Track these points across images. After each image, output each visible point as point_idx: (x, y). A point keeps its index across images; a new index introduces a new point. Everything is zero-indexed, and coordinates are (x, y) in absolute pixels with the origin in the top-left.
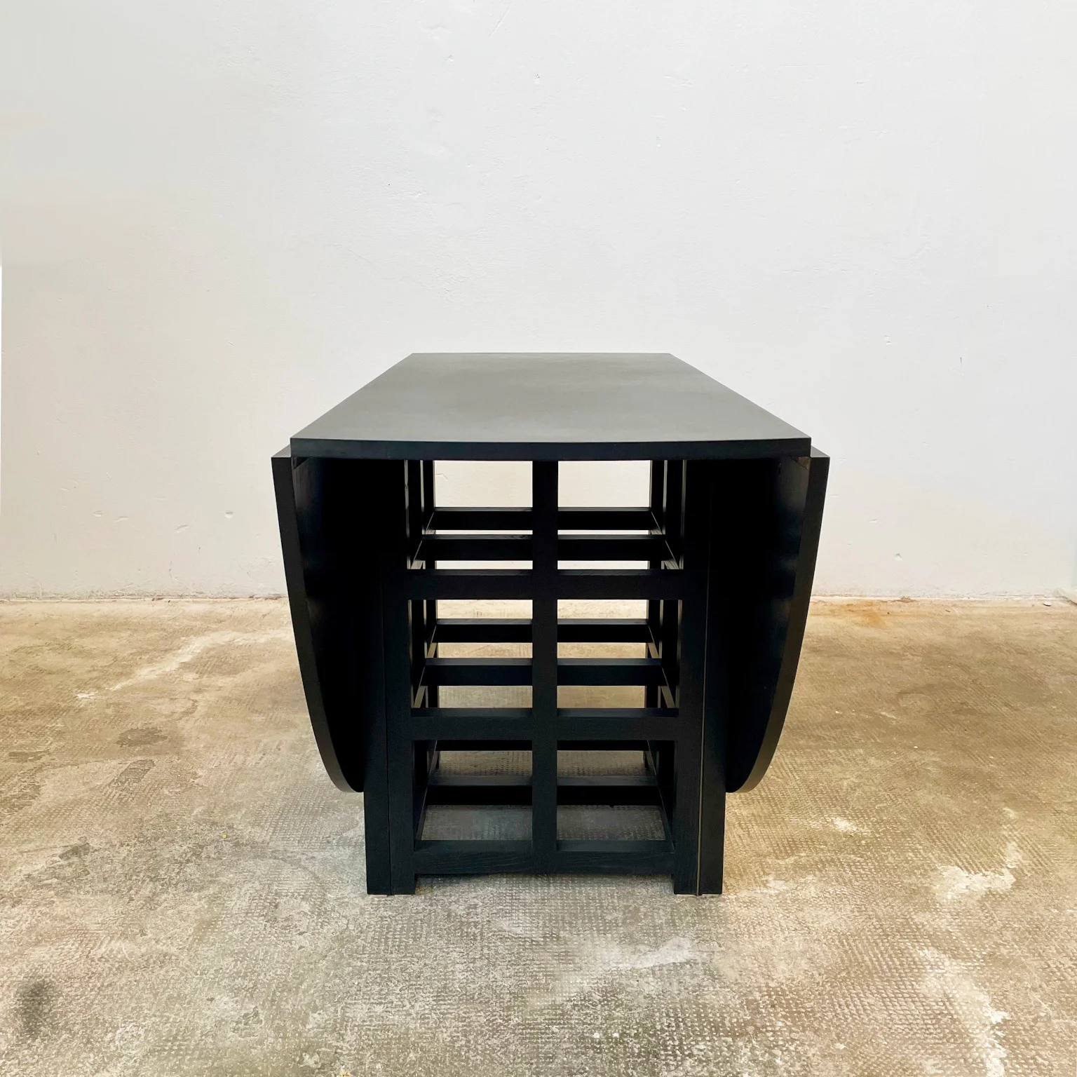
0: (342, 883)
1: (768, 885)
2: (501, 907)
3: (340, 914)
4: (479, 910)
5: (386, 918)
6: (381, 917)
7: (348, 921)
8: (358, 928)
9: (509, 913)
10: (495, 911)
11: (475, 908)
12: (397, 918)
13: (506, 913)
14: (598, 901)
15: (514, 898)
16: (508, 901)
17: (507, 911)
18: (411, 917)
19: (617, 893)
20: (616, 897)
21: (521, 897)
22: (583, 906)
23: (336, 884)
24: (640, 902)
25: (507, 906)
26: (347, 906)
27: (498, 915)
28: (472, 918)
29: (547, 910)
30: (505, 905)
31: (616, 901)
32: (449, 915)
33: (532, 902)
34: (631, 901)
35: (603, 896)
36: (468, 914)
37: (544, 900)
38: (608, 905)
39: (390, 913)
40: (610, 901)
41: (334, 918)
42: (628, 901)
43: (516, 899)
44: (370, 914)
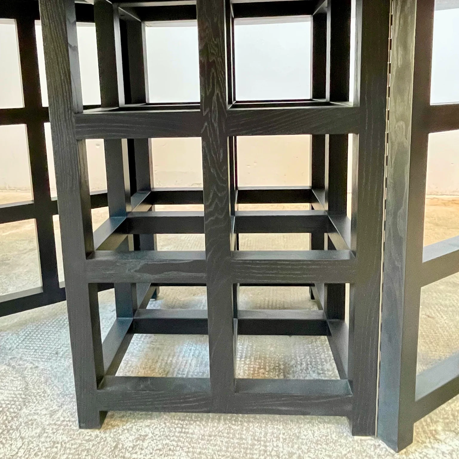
0: (44, 396)
1: (438, 437)
2: (168, 441)
3: (20, 434)
4: (145, 444)
5: (58, 443)
6: (54, 442)
7: (23, 444)
8: (26, 455)
9: (173, 451)
10: (160, 446)
11: (143, 441)
12: (68, 446)
13: (170, 450)
14: (262, 443)
15: (184, 430)
16: (177, 434)
17: (172, 447)
18: (80, 445)
19: (284, 434)
20: (281, 440)
21: (191, 431)
22: (247, 448)
23: (38, 397)
24: (304, 448)
25: (174, 440)
26: (32, 424)
27: (161, 453)
28: (136, 453)
29: (210, 451)
30: (172, 438)
31: (280, 445)
32: (116, 447)
33: (199, 438)
34: (296, 446)
35: (269, 437)
36: (134, 447)
37: (210, 436)
38: (272, 450)
39: (65, 438)
40: (275, 445)
41: (11, 439)
42: (292, 447)
43: (184, 433)
44: (47, 437)
